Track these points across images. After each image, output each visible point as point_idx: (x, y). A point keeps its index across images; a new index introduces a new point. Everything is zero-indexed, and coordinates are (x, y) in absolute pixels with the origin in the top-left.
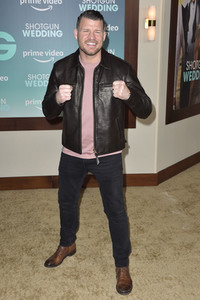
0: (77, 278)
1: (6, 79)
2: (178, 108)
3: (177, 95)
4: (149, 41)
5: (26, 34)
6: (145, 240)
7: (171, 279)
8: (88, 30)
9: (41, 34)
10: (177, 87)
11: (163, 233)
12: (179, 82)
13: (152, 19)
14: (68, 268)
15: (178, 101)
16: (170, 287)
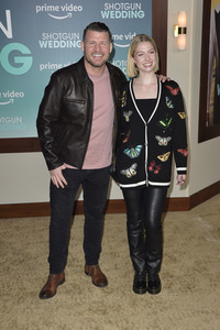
0: (104, 313)
1: (22, 95)
2: (212, 124)
3: (210, 110)
4: (179, 51)
5: (43, 44)
6: (177, 270)
7: (208, 313)
8: (94, 42)
9: (60, 44)
10: (211, 101)
11: (198, 263)
12: (212, 95)
13: (183, 26)
14: (94, 303)
15: (211, 116)
16: (207, 321)
